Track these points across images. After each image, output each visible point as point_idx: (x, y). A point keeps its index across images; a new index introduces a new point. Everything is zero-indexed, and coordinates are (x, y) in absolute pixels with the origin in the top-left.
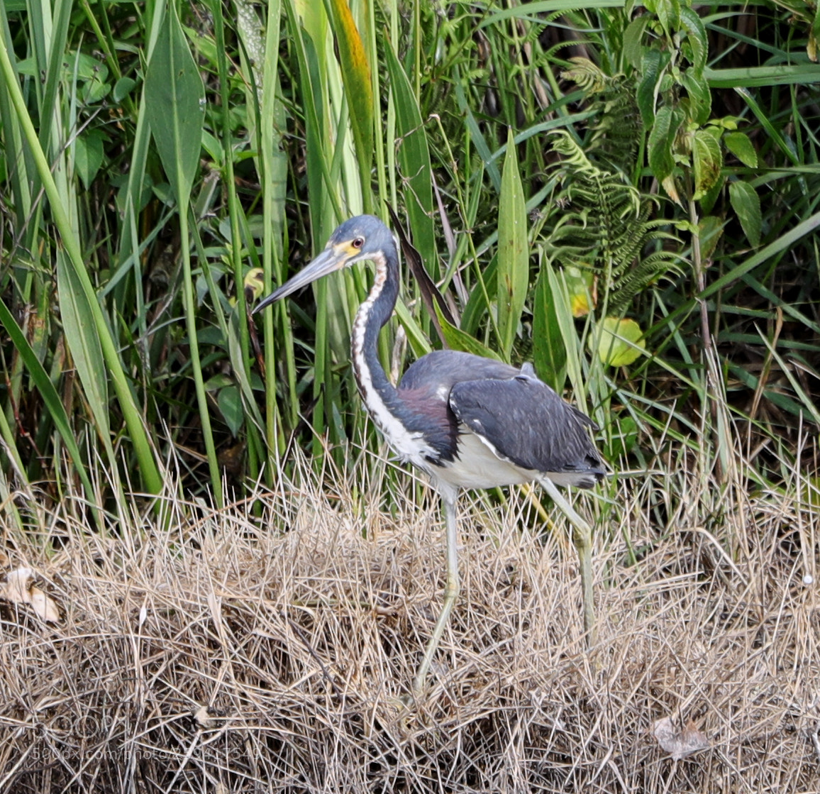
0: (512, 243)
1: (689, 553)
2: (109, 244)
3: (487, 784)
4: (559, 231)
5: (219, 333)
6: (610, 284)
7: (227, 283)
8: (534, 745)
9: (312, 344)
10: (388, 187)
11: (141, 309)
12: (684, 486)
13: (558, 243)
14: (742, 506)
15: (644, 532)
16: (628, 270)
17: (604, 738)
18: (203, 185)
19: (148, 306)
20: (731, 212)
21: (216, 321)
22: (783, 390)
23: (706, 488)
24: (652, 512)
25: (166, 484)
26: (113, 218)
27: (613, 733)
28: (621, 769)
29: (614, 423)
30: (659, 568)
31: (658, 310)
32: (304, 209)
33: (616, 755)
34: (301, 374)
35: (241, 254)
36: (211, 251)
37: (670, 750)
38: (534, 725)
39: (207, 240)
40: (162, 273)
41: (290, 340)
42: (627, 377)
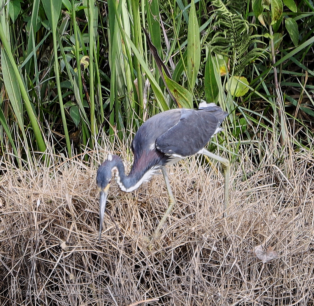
0: (193, 44)
1: (269, 175)
2: (23, 46)
3: (184, 274)
4: (214, 39)
5: (70, 83)
6: (235, 62)
7: (73, 62)
8: (204, 257)
9: (109, 88)
11: (37, 74)
12: (267, 147)
13: (214, 45)
14: (291, 155)
15: (250, 167)
16: (242, 56)
17: (233, 254)
18: (63, 21)
19: (40, 72)
20: (286, 31)
21: (68, 78)
22: (308, 106)
23: (276, 148)
24: (253, 158)
25: (48, 147)
26: (24, 35)
27: (237, 252)
28: (241, 267)
29: (237, 120)
30: (256, 182)
31: (255, 73)
32: (106, 31)
33: (239, 261)
34: (104, 102)
35: (79, 50)
36: (67, 49)
37: (261, 259)
38: (204, 249)
39: (64, 44)
40: (45, 58)
41: (100, 86)
42: (242, 101)
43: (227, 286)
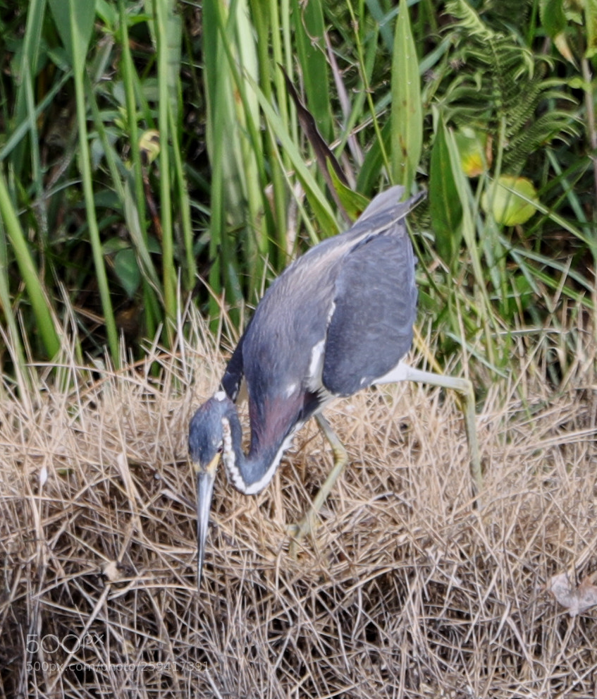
0: (405, 103)
1: (584, 411)
2: (5, 108)
3: (386, 642)
4: (453, 91)
5: (115, 196)
6: (503, 144)
7: (121, 145)
8: (431, 602)
9: (208, 206)
10: (283, 50)
11: (37, 172)
12: (579, 343)
13: (453, 104)
15: (539, 390)
16: (522, 129)
17: (502, 596)
18: (99, 50)
19: (44, 170)
21: (111, 183)
24: (547, 370)
25: (63, 346)
26: (9, 82)
28: (518, 624)
29: (509, 282)
30: (554, 425)
31: (551, 169)
32: (199, 72)
33: (514, 611)
34: (197, 235)
35: (136, 116)
36: (106, 115)
37: (567, 605)
38: (431, 583)
39: (104, 102)
40: (57, 137)
41: (186, 202)
42: (521, 236)
43: (486, 671)
